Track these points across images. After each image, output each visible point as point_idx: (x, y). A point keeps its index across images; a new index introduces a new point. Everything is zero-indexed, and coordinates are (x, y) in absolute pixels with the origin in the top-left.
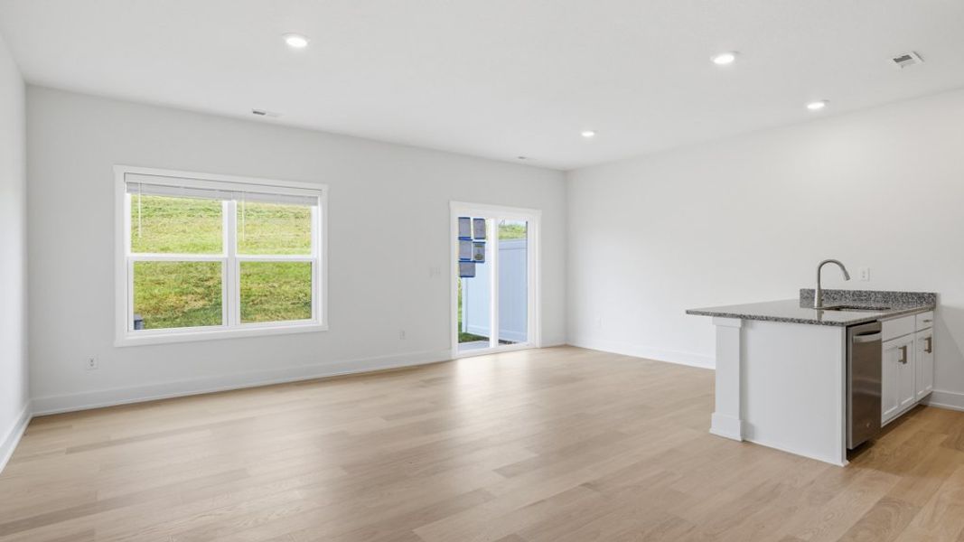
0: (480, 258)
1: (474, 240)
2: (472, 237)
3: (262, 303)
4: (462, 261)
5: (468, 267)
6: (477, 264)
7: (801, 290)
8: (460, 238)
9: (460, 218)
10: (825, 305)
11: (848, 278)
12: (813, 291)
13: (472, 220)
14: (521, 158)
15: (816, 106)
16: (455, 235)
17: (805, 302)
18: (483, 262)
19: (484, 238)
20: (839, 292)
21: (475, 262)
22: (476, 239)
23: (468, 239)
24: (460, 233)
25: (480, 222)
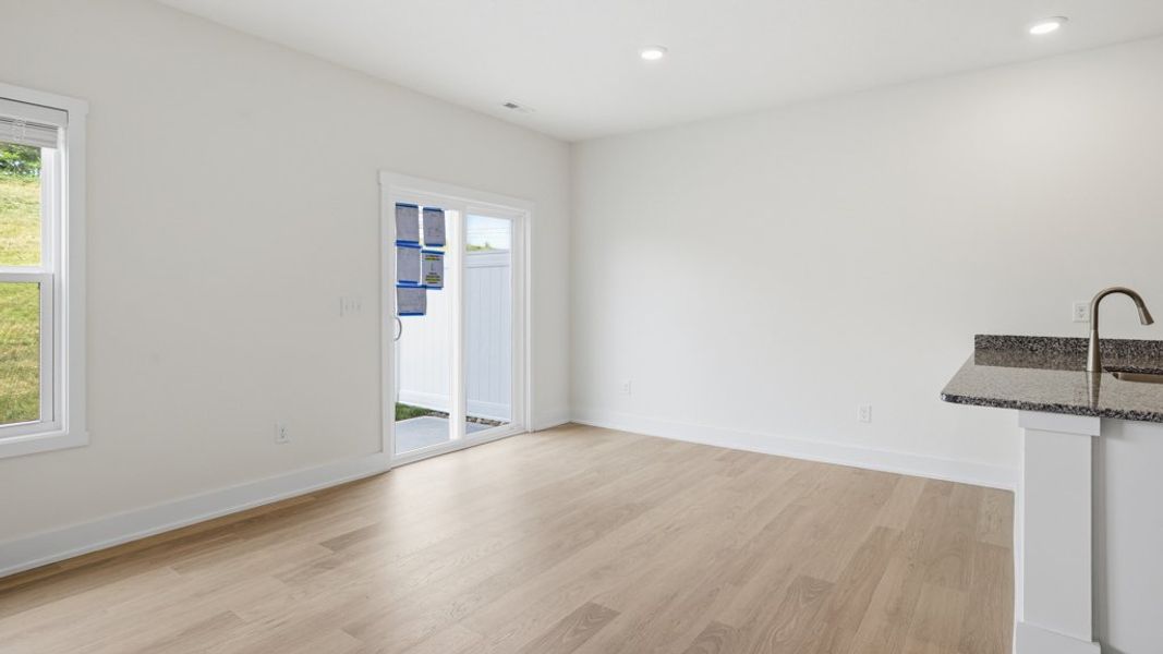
0: (435, 281)
1: (425, 248)
2: (421, 243)
3: (15, 358)
4: (404, 284)
5: (413, 296)
6: (429, 292)
7: (977, 337)
8: (400, 243)
9: (398, 205)
10: (1106, 363)
11: (1150, 321)
12: (1087, 340)
13: (421, 209)
14: (510, 105)
15: (1045, 28)
16: (391, 234)
17: (984, 356)
18: (440, 288)
19: (441, 246)
20: (1042, 339)
21: (425, 287)
22: (427, 245)
23: (413, 244)
24: (399, 233)
25: (435, 213)
